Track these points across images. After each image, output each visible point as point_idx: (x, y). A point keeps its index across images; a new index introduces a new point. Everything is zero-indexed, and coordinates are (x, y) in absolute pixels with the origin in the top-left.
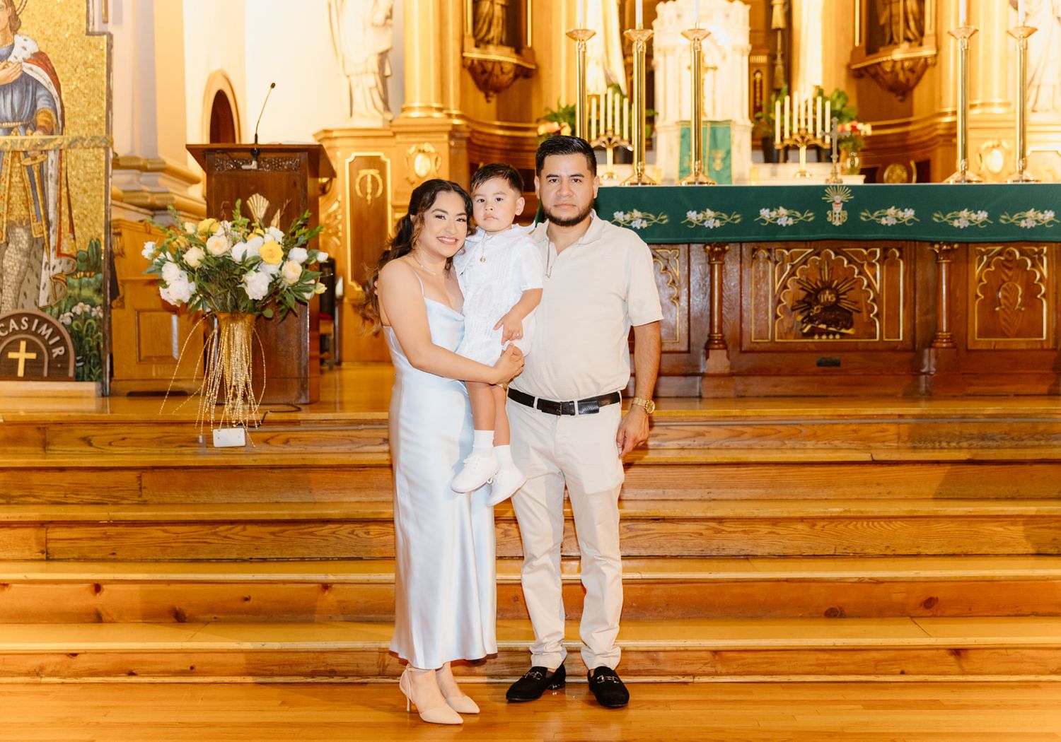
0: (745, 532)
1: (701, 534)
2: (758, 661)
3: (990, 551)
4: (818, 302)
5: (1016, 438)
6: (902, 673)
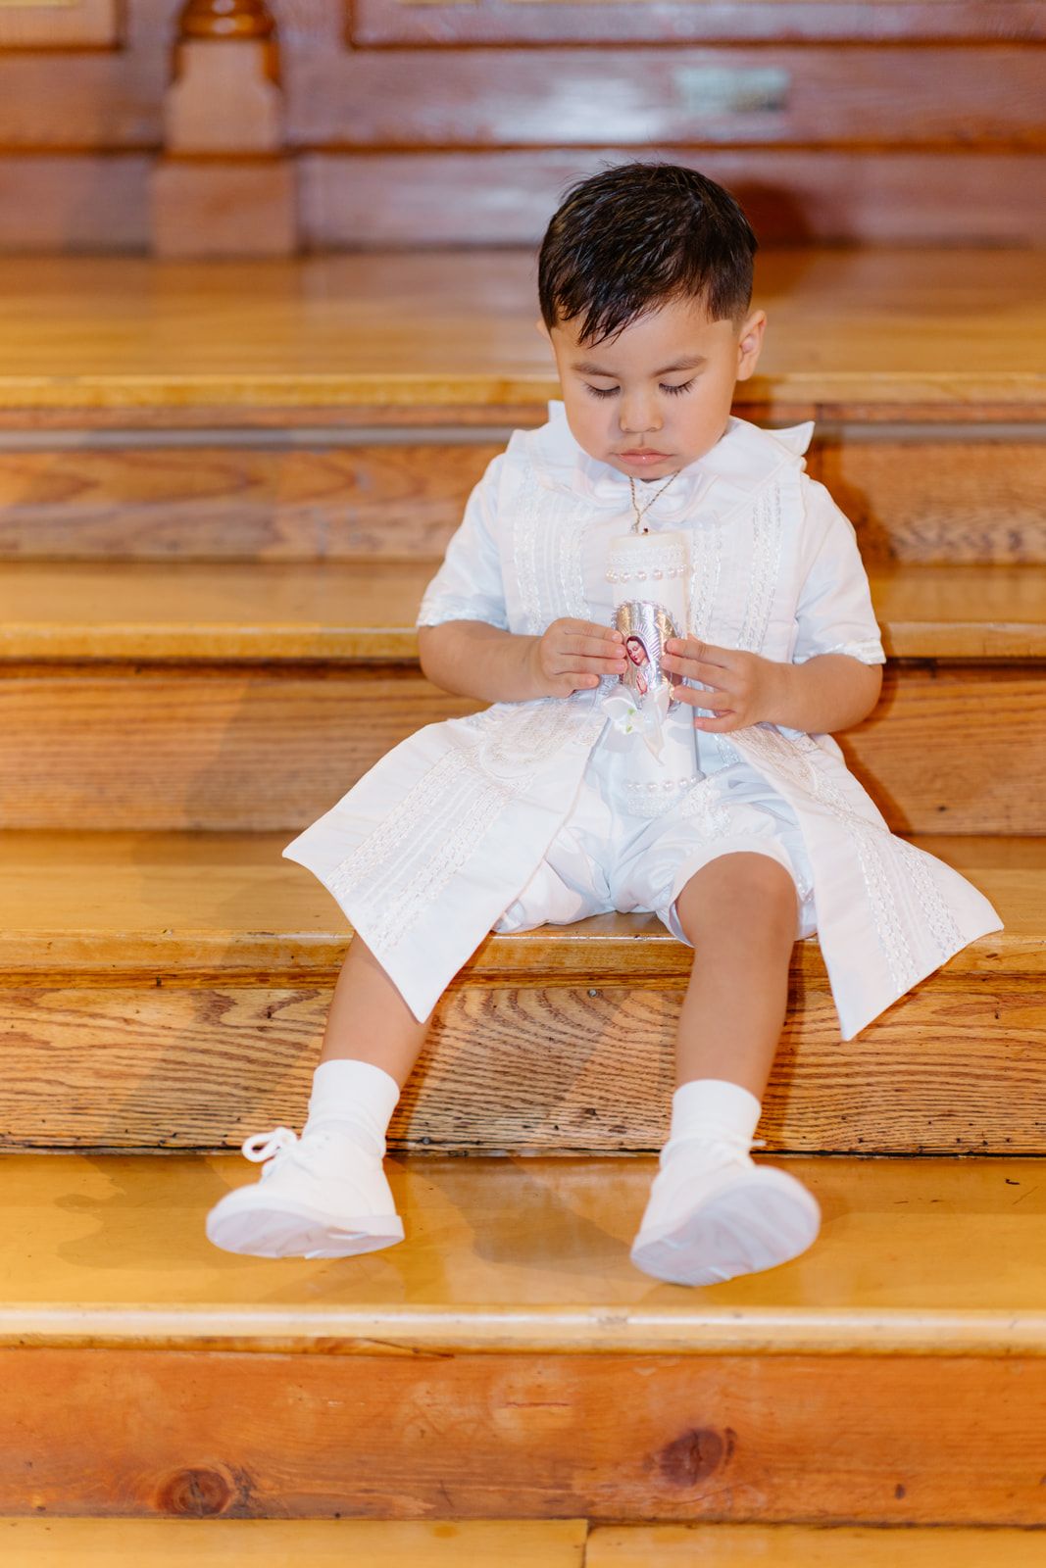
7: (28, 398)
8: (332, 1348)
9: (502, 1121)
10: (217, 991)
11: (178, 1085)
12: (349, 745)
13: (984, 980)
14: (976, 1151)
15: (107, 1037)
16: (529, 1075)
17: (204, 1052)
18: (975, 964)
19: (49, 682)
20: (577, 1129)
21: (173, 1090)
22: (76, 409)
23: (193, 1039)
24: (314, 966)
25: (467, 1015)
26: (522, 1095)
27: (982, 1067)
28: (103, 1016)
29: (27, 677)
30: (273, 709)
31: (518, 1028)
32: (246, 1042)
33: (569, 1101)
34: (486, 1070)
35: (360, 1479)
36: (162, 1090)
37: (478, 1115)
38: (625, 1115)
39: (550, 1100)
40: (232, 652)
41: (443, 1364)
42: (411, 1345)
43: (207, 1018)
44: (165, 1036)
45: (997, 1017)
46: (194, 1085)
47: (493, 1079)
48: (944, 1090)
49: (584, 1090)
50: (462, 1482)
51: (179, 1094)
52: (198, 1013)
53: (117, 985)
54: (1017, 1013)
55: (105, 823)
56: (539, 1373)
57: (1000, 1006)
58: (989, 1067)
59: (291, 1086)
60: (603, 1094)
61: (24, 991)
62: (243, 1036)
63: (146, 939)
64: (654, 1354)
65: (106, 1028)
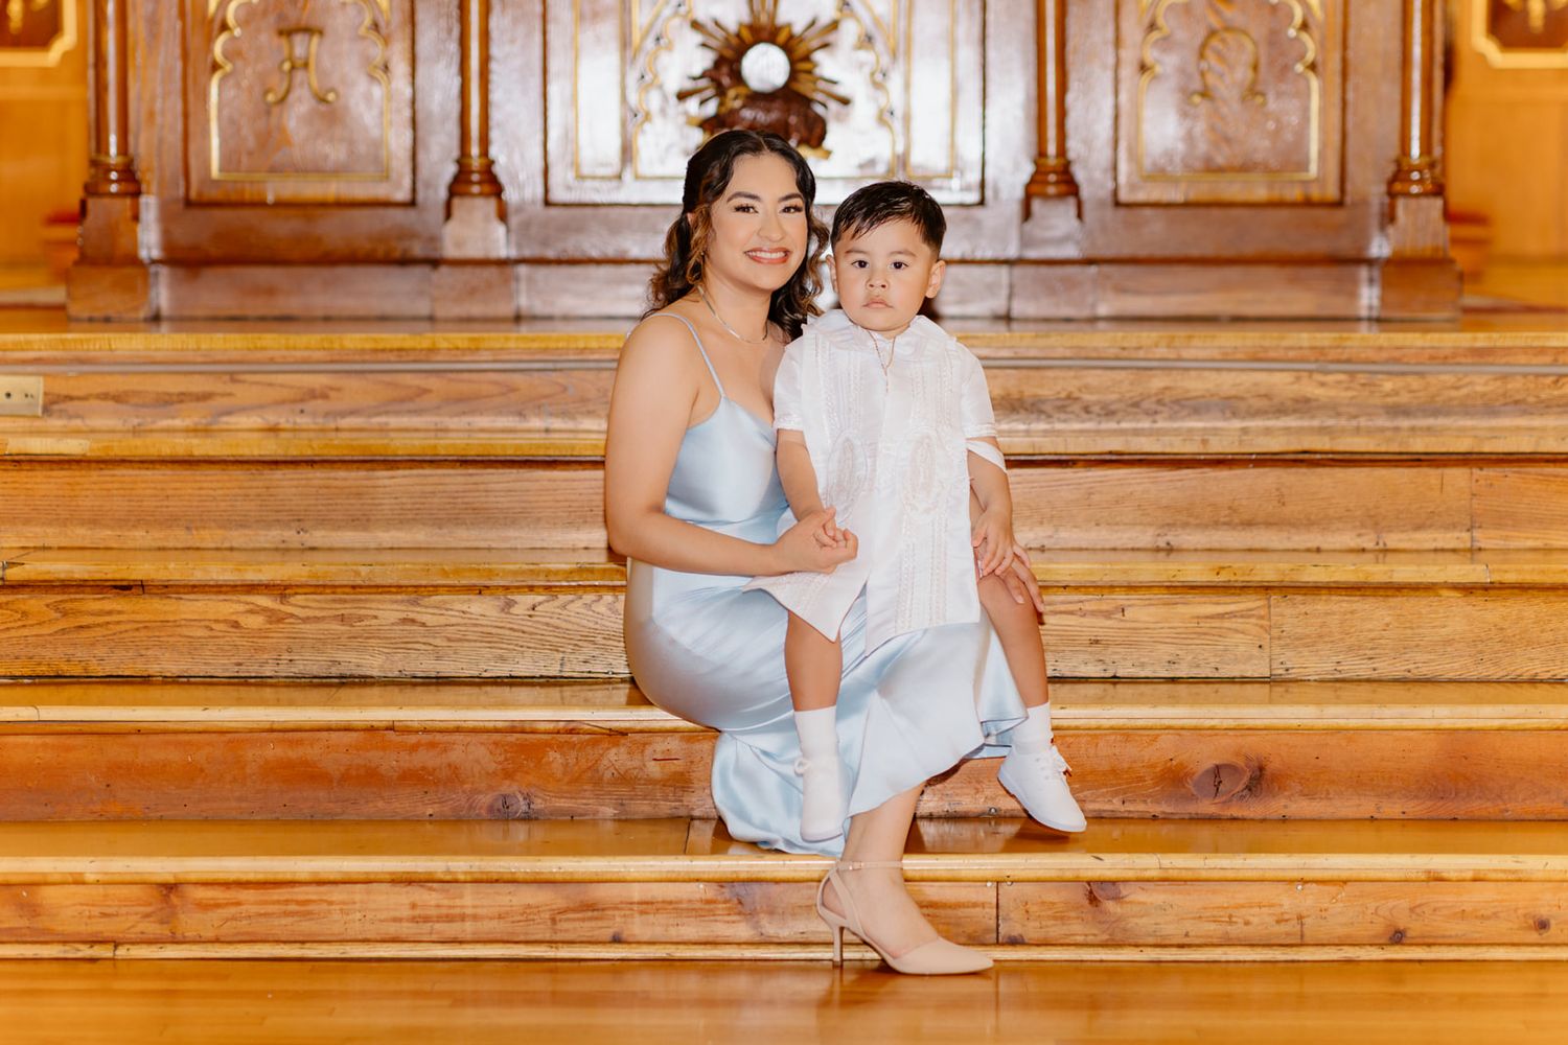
0: (342, 619)
1: (236, 625)
2: (271, 909)
4: (738, 77)
5: (1096, 409)
6: (617, 940)
7: (396, 345)
8: (572, 730)
10: (509, 596)
12: (567, 504)
15: (454, 621)
17: (501, 628)
19: (415, 472)
22: (422, 350)
23: (496, 622)
24: (556, 582)
28: (451, 610)
29: (405, 468)
30: (526, 485)
32: (524, 623)
35: (584, 798)
41: (623, 738)
43: (503, 610)
44: (484, 620)
50: (632, 799)
52: (499, 608)
53: (462, 593)
59: (544, 645)
61: (413, 596)
62: (523, 620)
65: (452, 616)
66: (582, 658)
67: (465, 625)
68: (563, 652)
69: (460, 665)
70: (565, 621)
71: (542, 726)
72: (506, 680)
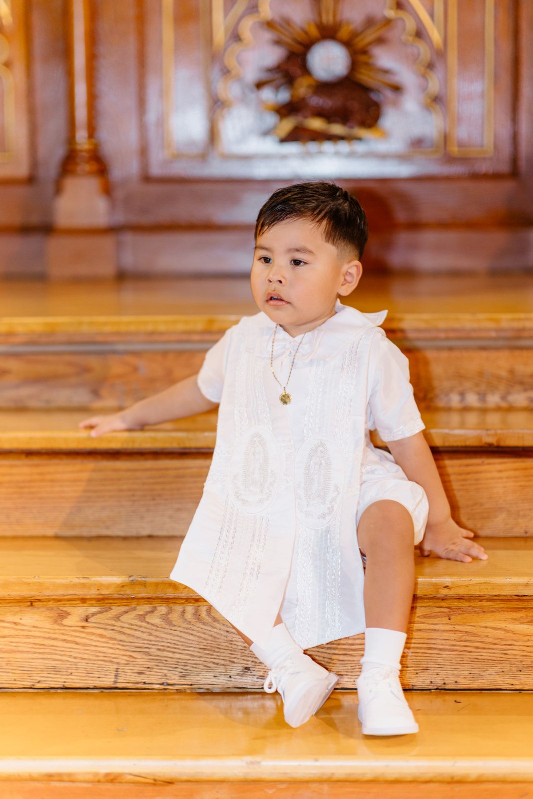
3: (502, 681)
4: (305, 70)
8: (113, 779)
9: (203, 674)
10: (61, 608)
11: (41, 656)
13: (443, 600)
14: (440, 688)
15: (5, 632)
16: (216, 650)
17: (54, 639)
18: (438, 591)
20: (241, 678)
21: (38, 658)
23: (49, 633)
24: (108, 594)
25: (185, 619)
26: (213, 660)
27: (442, 645)
28: (3, 621)
31: (211, 626)
32: (75, 634)
33: (237, 663)
34: (195, 648)
36: (33, 659)
37: (191, 671)
38: (265, 670)
39: (227, 663)
40: (73, 446)
41: (169, 788)
42: (152, 777)
43: (56, 622)
44: (35, 631)
45: (450, 619)
46: (49, 656)
47: (199, 652)
48: (424, 657)
49: (244, 658)
51: (41, 661)
52: (51, 620)
53: (11, 605)
54: (459, 617)
55: (9, 533)
56: (217, 792)
57: (451, 613)
58: (446, 645)
59: (98, 656)
60: (254, 659)
62: (74, 631)
63: (25, 580)
64: (275, 781)
65: (5, 627)
66: (137, 669)
67: (17, 636)
68: (118, 663)
69: (13, 677)
70: (120, 632)
71: (80, 778)
72: (59, 691)
